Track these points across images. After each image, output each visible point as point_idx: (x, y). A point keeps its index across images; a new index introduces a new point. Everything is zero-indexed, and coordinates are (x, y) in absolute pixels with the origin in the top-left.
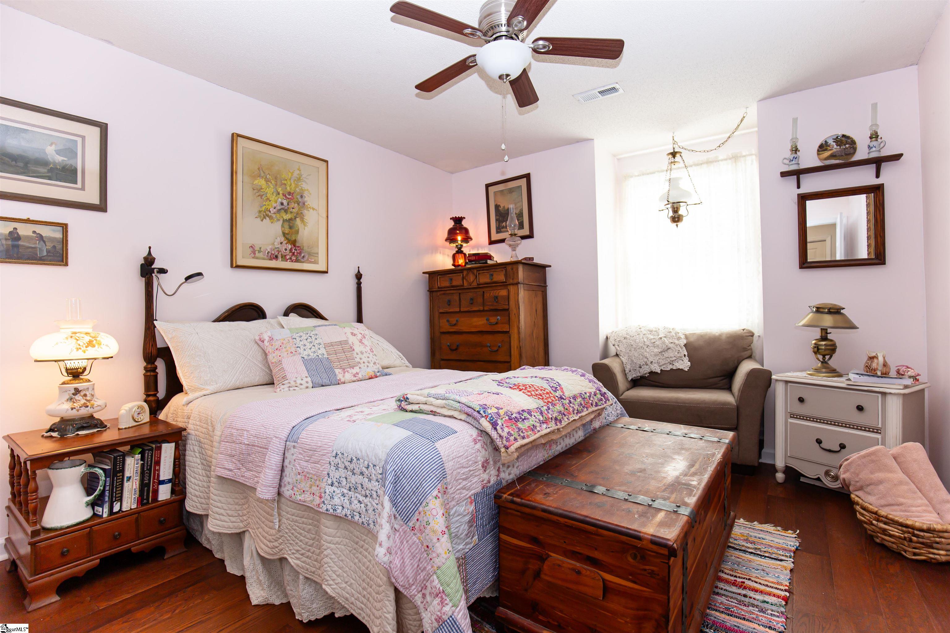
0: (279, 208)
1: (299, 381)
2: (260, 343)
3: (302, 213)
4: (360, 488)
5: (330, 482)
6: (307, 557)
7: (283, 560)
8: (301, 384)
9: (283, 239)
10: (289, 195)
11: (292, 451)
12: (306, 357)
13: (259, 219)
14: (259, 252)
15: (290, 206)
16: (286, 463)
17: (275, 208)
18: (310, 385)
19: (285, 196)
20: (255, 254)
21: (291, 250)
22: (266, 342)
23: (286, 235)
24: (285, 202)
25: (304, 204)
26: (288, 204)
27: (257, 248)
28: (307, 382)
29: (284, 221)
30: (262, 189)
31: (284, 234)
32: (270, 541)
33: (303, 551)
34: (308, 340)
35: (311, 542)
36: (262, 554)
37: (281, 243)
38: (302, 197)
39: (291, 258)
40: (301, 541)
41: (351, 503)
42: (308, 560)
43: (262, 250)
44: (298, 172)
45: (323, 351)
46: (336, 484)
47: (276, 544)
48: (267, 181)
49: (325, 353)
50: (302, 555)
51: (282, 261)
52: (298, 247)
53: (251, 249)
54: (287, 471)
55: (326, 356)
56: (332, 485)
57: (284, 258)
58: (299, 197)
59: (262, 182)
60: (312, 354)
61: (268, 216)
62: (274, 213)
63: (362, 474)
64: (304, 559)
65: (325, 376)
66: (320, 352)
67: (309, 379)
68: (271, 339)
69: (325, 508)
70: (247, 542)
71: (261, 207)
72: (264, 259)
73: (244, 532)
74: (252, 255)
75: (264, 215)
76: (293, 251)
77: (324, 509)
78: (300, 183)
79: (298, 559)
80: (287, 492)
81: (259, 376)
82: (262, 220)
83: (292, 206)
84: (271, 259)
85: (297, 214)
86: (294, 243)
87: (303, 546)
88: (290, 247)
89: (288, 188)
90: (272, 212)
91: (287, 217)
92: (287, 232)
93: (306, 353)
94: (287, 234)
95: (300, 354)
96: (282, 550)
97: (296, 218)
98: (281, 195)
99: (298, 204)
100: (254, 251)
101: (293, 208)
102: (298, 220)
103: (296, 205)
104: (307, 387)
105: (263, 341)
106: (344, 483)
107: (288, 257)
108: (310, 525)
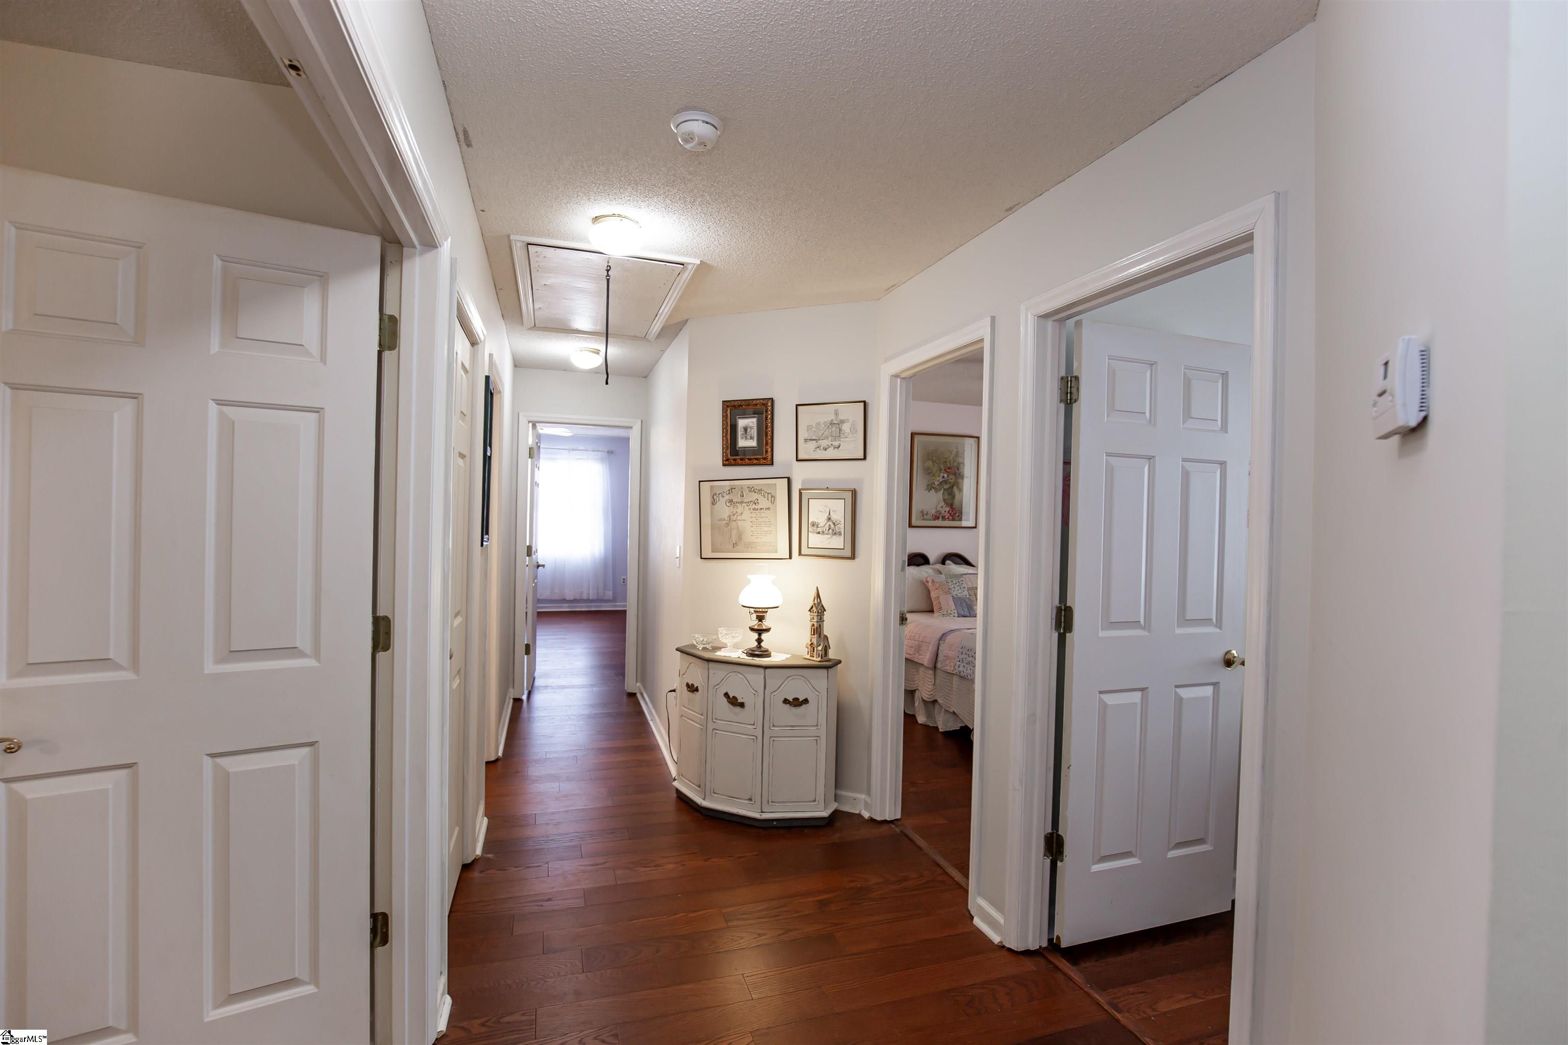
0: (941, 480)
1: (949, 612)
2: (926, 583)
3: (958, 482)
4: (971, 663)
5: (958, 660)
6: (947, 699)
7: (936, 701)
8: (950, 614)
9: (943, 503)
10: (949, 469)
11: (942, 645)
12: (955, 596)
13: (927, 491)
14: (927, 515)
15: (948, 478)
16: (939, 651)
17: (938, 481)
18: (956, 615)
19: (946, 471)
20: (923, 517)
21: (949, 512)
22: (930, 583)
23: (946, 501)
24: (946, 475)
25: (960, 474)
26: (948, 477)
27: (925, 513)
28: (954, 613)
29: (945, 490)
30: (930, 468)
31: (944, 500)
32: (929, 692)
33: (945, 696)
34: (957, 584)
35: (949, 692)
36: (924, 698)
37: (942, 507)
38: (958, 469)
39: (948, 518)
40: (944, 691)
41: (967, 670)
42: (946, 701)
43: (929, 513)
44: (956, 450)
45: (966, 593)
46: (961, 661)
47: (932, 693)
48: (933, 462)
49: (968, 595)
50: (945, 698)
51: (942, 520)
52: (954, 509)
53: (921, 513)
54: (939, 655)
55: (968, 596)
56: (959, 661)
57: (944, 518)
58: (956, 469)
59: (930, 463)
60: (958, 595)
61: (933, 488)
62: (938, 485)
63: (972, 656)
64: (945, 700)
65: (966, 610)
66: (964, 593)
67: (956, 611)
68: (933, 581)
69: (955, 671)
70: (917, 695)
71: (929, 482)
72: (930, 520)
73: (915, 690)
74: (922, 518)
75: (930, 487)
76: (951, 512)
77: (954, 673)
78: (957, 459)
79: (943, 700)
80: (939, 665)
81: (923, 606)
82: (929, 492)
83: (951, 478)
84: (934, 520)
85: (954, 483)
86: (951, 506)
87: (945, 693)
88: (948, 509)
89: (948, 464)
90: (936, 484)
91: (946, 487)
92: (946, 498)
93: (955, 593)
94: (946, 499)
95: (951, 593)
96: (935, 695)
97: (953, 486)
98: (943, 471)
99: (955, 476)
100: (923, 514)
101: (951, 479)
102: (955, 489)
103: (954, 476)
104: (954, 616)
105: (928, 582)
106: (965, 660)
107: (946, 517)
108: (949, 683)
